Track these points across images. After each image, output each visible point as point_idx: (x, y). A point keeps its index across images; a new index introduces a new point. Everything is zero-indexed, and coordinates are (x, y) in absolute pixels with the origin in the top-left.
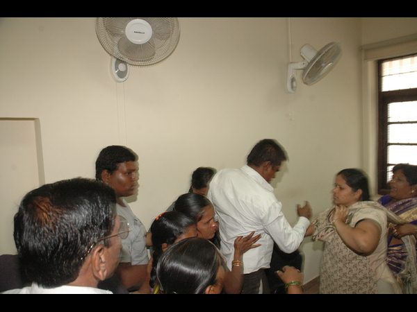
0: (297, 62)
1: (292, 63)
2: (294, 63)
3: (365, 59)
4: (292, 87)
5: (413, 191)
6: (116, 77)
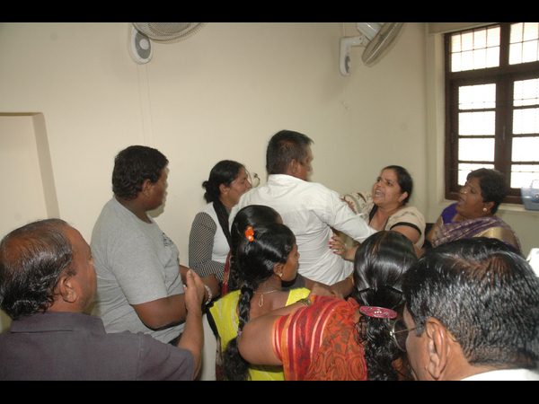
0: (353, 37)
1: (346, 37)
2: (348, 37)
3: (430, 32)
4: (347, 68)
5: (485, 209)
6: (137, 56)
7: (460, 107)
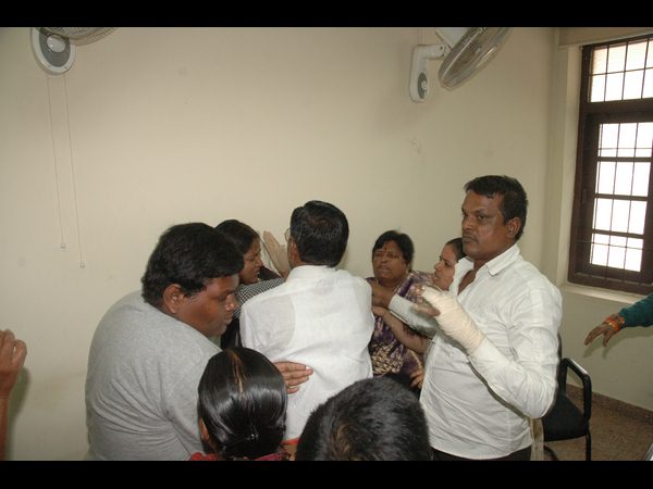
0: (430, 45)
1: (421, 45)
2: (426, 45)
7: (601, 153)
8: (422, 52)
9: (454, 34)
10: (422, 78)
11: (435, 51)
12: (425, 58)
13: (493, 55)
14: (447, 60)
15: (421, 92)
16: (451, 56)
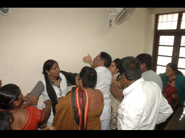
1: (110, 12)
7: (160, 44)
8: (110, 14)
9: (120, 10)
10: (111, 21)
11: (114, 14)
12: (112, 16)
13: (130, 15)
14: (117, 17)
15: (110, 25)
16: (119, 15)
